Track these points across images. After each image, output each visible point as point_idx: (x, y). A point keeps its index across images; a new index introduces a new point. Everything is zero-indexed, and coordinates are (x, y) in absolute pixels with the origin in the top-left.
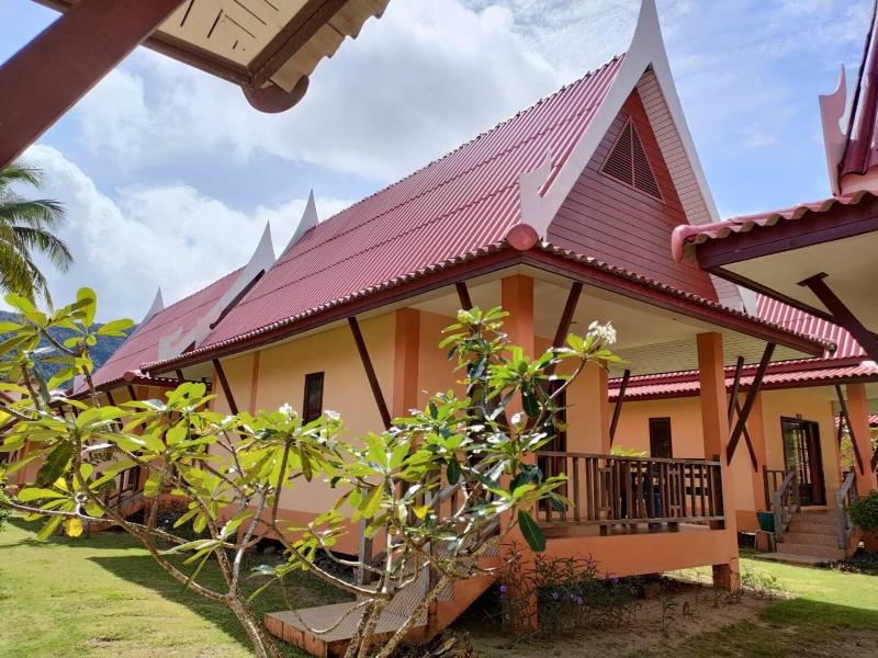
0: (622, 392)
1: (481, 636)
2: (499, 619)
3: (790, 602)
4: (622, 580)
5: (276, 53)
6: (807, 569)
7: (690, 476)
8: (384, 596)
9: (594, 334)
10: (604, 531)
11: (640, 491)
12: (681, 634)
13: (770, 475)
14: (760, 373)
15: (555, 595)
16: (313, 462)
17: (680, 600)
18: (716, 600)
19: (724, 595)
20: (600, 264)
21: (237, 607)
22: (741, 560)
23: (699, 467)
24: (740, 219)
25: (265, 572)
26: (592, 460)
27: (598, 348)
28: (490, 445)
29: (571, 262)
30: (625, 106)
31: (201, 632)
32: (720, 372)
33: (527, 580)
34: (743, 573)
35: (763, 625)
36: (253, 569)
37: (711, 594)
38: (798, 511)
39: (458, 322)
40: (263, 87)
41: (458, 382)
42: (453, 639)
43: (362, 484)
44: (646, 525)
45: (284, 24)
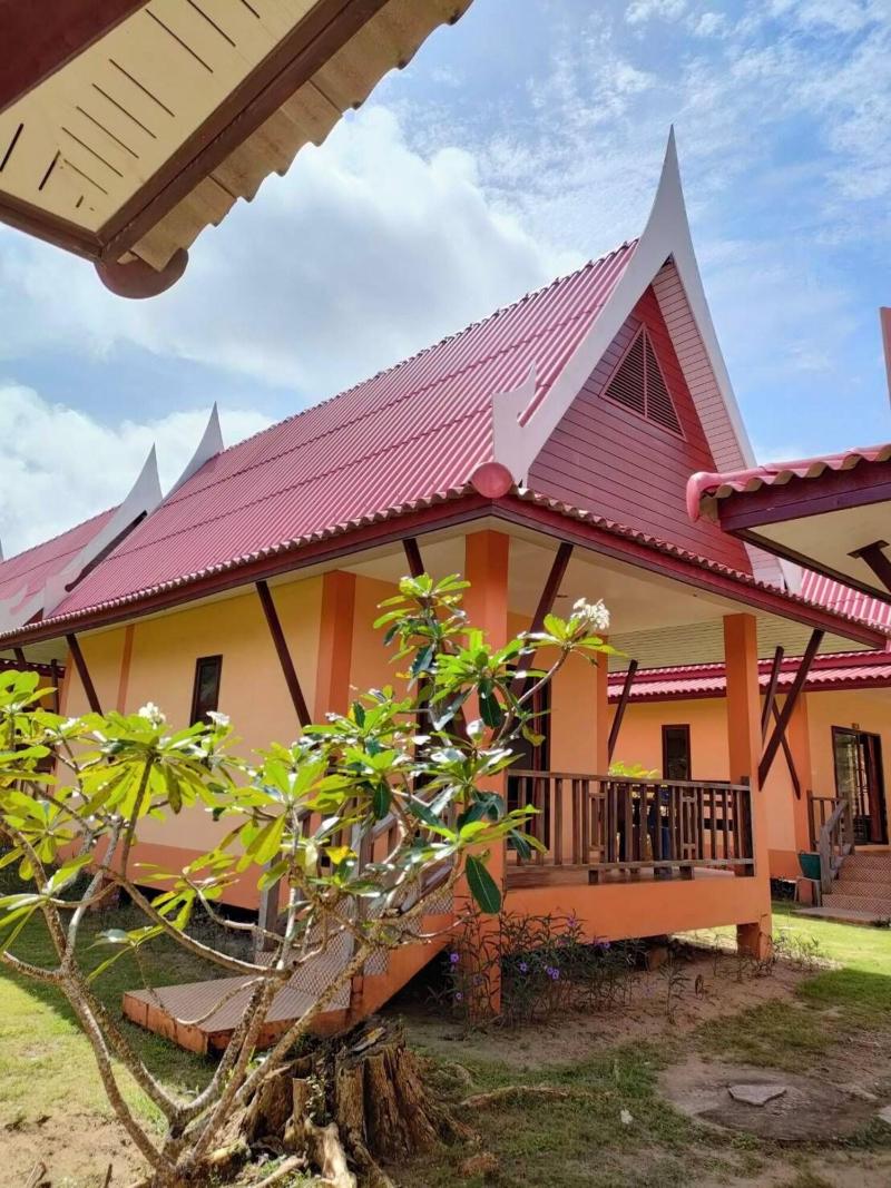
0: (626, 690)
1: (425, 1023)
2: (449, 999)
3: (835, 975)
4: (614, 945)
5: (137, 215)
6: (860, 929)
7: (710, 803)
8: (279, 973)
9: (580, 615)
10: (594, 877)
11: (643, 825)
12: (691, 1018)
13: (817, 803)
14: (803, 668)
15: (524, 967)
16: (184, 785)
17: (691, 972)
18: (739, 972)
19: (751, 964)
20: (597, 519)
21: (71, 988)
22: (775, 917)
23: (722, 792)
24: (775, 466)
25: (113, 939)
26: (581, 782)
27: (584, 635)
28: (434, 765)
29: (557, 516)
30: (637, 309)
31: (30, 1020)
32: (752, 667)
33: (486, 945)
34: (776, 935)
35: (799, 1005)
36: (97, 935)
37: (734, 964)
38: (851, 852)
39: (400, 593)
40: (121, 260)
41: (399, 675)
42: (380, 1030)
43: (259, 816)
44: (651, 871)
45: (147, 177)
